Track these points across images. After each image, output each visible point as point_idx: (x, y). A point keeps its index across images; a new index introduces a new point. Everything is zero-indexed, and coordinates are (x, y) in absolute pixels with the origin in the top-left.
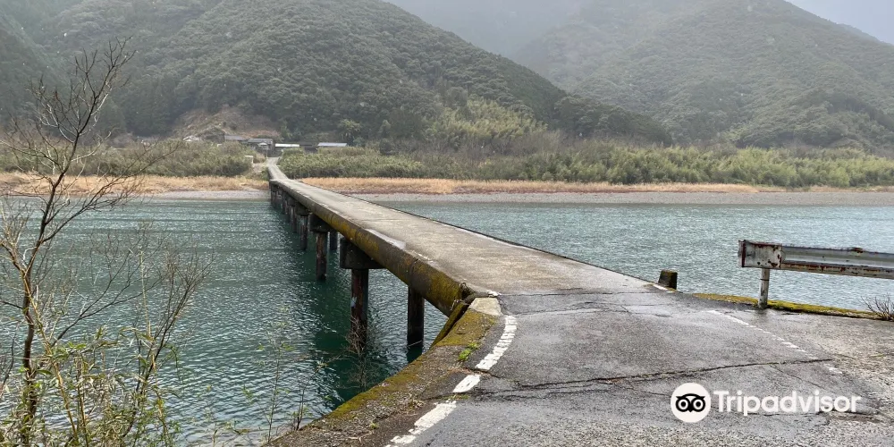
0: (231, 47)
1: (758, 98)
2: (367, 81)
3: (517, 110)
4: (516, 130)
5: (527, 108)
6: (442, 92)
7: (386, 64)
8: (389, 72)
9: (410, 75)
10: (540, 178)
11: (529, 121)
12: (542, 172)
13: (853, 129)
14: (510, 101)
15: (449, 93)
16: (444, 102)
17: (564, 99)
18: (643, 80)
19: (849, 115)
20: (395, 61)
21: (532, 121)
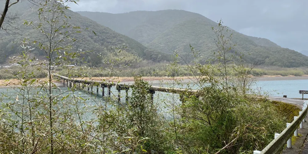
0: (29, 31)
1: (203, 49)
2: (81, 43)
3: (132, 53)
4: (133, 60)
5: (136, 53)
6: (107, 47)
7: (87, 38)
8: (88, 40)
9: (95, 41)
10: (146, 76)
11: (136, 57)
12: (147, 74)
13: (232, 58)
14: (130, 50)
15: (109, 48)
16: (107, 51)
17: (147, 49)
18: (168, 43)
19: (230, 54)
20: (89, 37)
21: (137, 57)
